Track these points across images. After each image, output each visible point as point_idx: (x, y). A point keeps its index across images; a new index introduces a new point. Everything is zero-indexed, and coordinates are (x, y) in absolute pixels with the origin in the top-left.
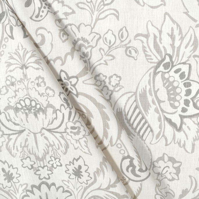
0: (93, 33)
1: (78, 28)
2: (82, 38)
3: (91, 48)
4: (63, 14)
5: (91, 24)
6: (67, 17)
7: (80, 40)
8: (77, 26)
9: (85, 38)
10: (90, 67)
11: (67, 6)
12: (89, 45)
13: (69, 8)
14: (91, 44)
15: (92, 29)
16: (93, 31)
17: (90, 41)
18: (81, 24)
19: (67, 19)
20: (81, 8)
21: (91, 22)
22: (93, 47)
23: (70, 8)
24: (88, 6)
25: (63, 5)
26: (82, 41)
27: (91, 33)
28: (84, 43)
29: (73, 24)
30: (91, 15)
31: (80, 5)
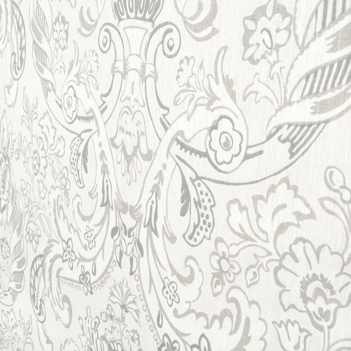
0: (345, 273)
1: (318, 253)
2: (322, 276)
3: (336, 305)
4: (293, 213)
5: (344, 252)
6: (300, 222)
7: (318, 280)
8: (316, 248)
9: (327, 279)
10: (329, 343)
11: (302, 198)
12: (334, 297)
13: (305, 204)
14: (337, 296)
15: (344, 265)
16: (344, 271)
17: (336, 289)
18: (323, 245)
19: (298, 226)
20: (329, 212)
21: (343, 249)
22: (340, 306)
23: (308, 206)
24: (342, 210)
25: (296, 196)
26: (322, 284)
27: (341, 273)
28: (324, 289)
29: (308, 241)
30: (347, 234)
31: (326, 203)
